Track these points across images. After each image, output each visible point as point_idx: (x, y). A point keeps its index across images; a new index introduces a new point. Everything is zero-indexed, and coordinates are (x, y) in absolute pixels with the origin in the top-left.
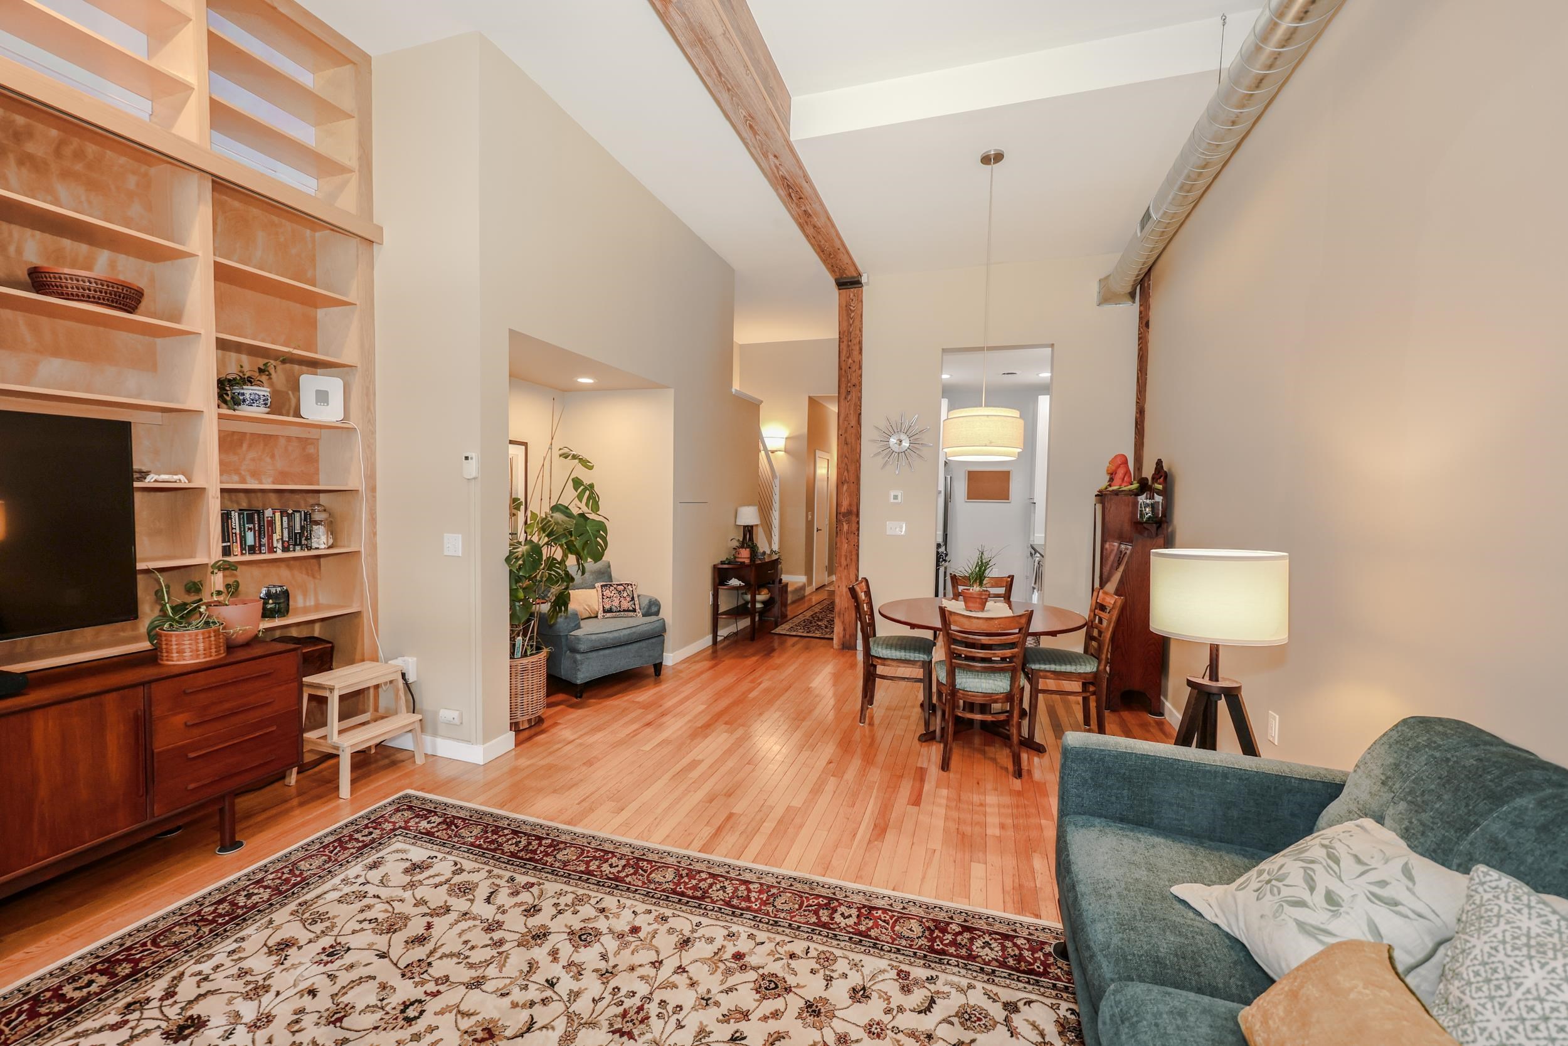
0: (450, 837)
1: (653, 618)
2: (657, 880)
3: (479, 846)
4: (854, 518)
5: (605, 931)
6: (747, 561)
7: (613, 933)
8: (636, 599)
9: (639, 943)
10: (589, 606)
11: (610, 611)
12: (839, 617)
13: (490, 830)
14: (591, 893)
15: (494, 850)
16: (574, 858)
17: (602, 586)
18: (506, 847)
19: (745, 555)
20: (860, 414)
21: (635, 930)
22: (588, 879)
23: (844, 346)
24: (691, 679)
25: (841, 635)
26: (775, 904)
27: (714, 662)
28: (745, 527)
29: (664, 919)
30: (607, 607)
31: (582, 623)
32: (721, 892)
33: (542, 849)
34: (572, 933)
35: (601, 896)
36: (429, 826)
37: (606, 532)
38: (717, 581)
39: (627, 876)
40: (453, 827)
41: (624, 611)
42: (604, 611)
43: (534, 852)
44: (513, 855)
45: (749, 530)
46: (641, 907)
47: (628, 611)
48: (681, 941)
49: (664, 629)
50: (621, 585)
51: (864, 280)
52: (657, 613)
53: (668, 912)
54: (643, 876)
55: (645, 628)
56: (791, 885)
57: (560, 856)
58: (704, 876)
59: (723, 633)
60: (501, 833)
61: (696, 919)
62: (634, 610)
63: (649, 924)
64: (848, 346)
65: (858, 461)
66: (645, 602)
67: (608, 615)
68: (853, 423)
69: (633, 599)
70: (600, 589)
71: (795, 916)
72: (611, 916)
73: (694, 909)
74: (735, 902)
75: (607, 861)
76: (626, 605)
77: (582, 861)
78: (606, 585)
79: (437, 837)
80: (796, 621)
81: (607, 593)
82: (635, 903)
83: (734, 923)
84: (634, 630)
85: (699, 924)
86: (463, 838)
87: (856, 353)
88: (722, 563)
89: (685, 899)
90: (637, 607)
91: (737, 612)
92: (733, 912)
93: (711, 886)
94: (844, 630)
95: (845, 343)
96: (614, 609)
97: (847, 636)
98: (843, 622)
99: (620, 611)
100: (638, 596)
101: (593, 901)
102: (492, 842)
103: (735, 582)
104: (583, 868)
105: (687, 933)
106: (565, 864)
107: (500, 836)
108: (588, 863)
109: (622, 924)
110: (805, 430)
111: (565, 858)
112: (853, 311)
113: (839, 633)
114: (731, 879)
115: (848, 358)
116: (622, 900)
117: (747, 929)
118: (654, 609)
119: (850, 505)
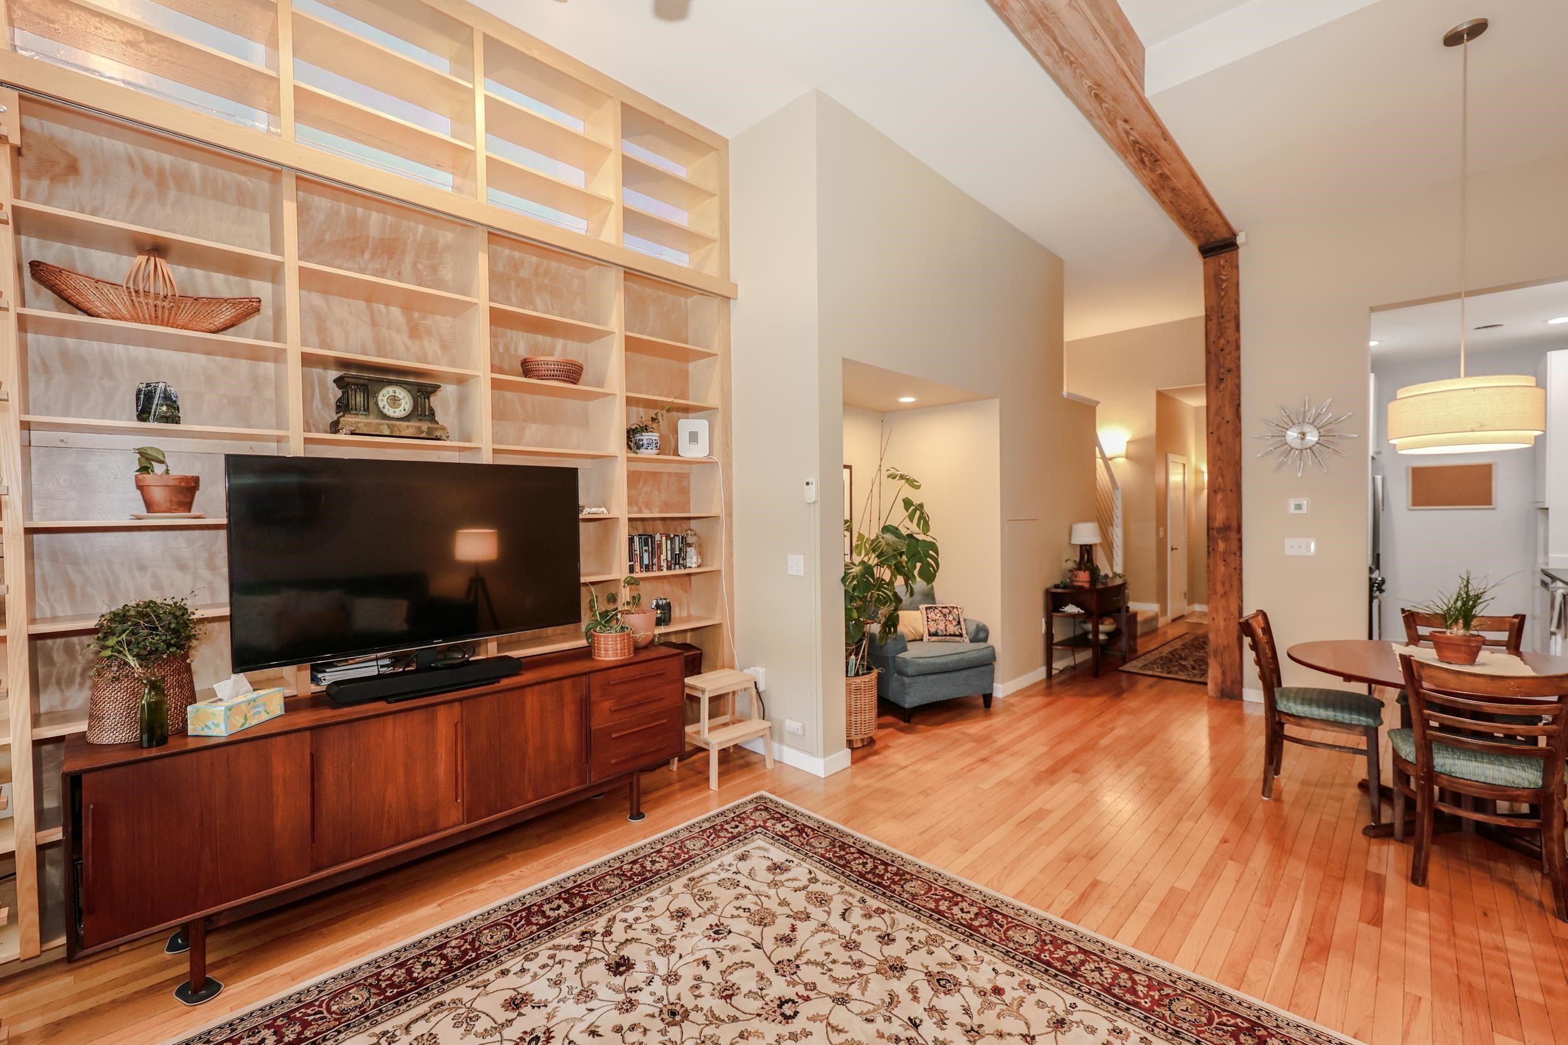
0: (803, 844)
1: (982, 645)
2: (1016, 939)
3: (829, 859)
4: (1234, 535)
5: (965, 983)
6: (1087, 585)
7: (974, 987)
8: (962, 623)
9: (1005, 1007)
10: (914, 628)
11: (936, 634)
12: (1215, 656)
13: (837, 845)
14: (944, 936)
15: (843, 866)
16: (922, 892)
17: (927, 608)
18: (854, 865)
19: (1083, 578)
20: (1239, 405)
21: (998, 991)
22: (939, 919)
23: (1213, 324)
24: (1026, 715)
25: (1219, 680)
26: (1173, 1008)
27: (1050, 699)
28: (1081, 546)
29: (1031, 988)
30: (933, 630)
31: (909, 645)
32: (1097, 973)
33: (889, 875)
34: (929, 974)
35: (955, 942)
36: (783, 830)
37: (937, 552)
38: (1051, 607)
39: (981, 926)
40: (804, 835)
41: (950, 635)
42: (930, 635)
43: (881, 877)
44: (861, 875)
45: (1087, 550)
46: (1002, 967)
47: (955, 635)
48: (1055, 1020)
49: (994, 658)
50: (946, 607)
51: (1240, 240)
52: (985, 640)
53: (1035, 982)
54: (999, 930)
55: (974, 655)
56: (1192, 990)
57: (907, 887)
58: (1073, 949)
59: (1058, 665)
60: (847, 850)
61: (1070, 999)
62: (961, 635)
63: (1013, 988)
64: (1219, 323)
65: (1238, 464)
66: (972, 628)
67: (934, 638)
68: (1229, 416)
69: (959, 623)
70: (924, 611)
71: (1203, 1032)
72: (969, 967)
73: (1065, 986)
74: (1117, 991)
75: (956, 904)
76: (952, 629)
77: (931, 898)
78: (931, 608)
79: (792, 842)
80: (1151, 657)
81: (932, 615)
82: (995, 960)
83: (1119, 1017)
84: (961, 656)
85: (1074, 1006)
86: (814, 847)
87: (1230, 331)
88: (1056, 586)
89: (1053, 971)
90: (964, 632)
91: (1076, 643)
92: (1117, 1004)
93: (1083, 963)
94: (1224, 673)
95: (1215, 320)
96: (940, 633)
97: (1228, 682)
98: (1221, 664)
99: (945, 635)
100: (965, 620)
101: (948, 945)
102: (841, 858)
103: (1071, 609)
104: (932, 905)
105: (1062, 1014)
106: (914, 896)
107: (847, 853)
108: (937, 901)
109: (984, 978)
110: (1153, 431)
111: (913, 891)
112: (1226, 281)
113: (1215, 678)
114: (1108, 962)
115: (1219, 338)
116: (980, 953)
117: (1138, 1030)
118: (982, 635)
119: (1228, 518)
